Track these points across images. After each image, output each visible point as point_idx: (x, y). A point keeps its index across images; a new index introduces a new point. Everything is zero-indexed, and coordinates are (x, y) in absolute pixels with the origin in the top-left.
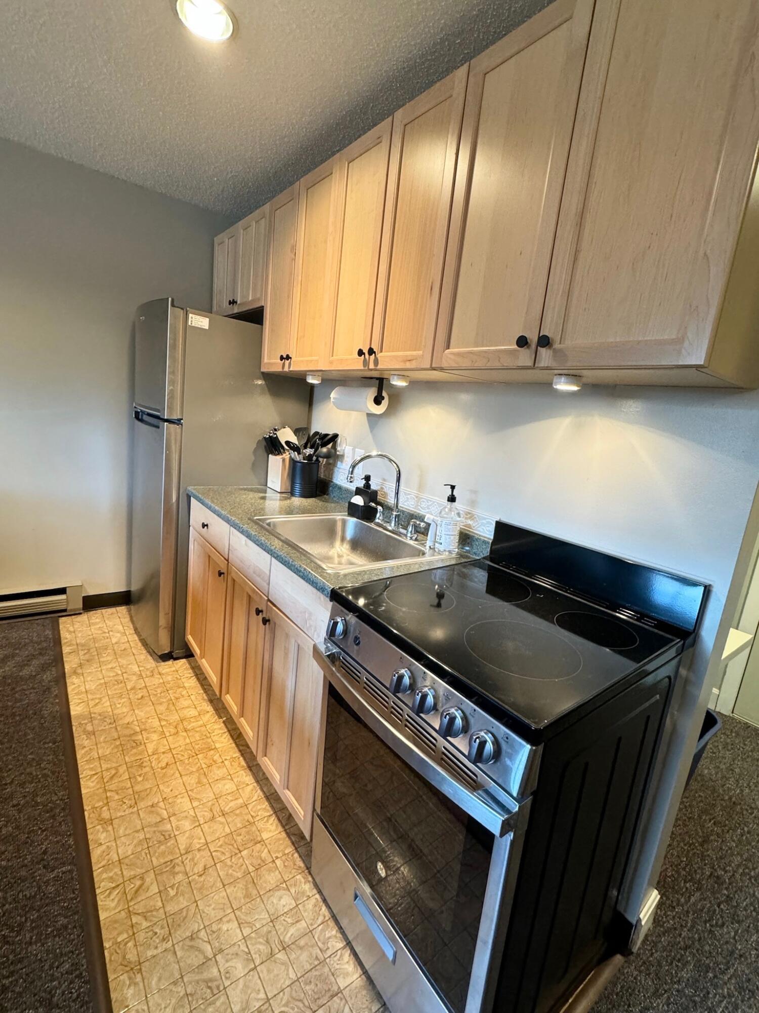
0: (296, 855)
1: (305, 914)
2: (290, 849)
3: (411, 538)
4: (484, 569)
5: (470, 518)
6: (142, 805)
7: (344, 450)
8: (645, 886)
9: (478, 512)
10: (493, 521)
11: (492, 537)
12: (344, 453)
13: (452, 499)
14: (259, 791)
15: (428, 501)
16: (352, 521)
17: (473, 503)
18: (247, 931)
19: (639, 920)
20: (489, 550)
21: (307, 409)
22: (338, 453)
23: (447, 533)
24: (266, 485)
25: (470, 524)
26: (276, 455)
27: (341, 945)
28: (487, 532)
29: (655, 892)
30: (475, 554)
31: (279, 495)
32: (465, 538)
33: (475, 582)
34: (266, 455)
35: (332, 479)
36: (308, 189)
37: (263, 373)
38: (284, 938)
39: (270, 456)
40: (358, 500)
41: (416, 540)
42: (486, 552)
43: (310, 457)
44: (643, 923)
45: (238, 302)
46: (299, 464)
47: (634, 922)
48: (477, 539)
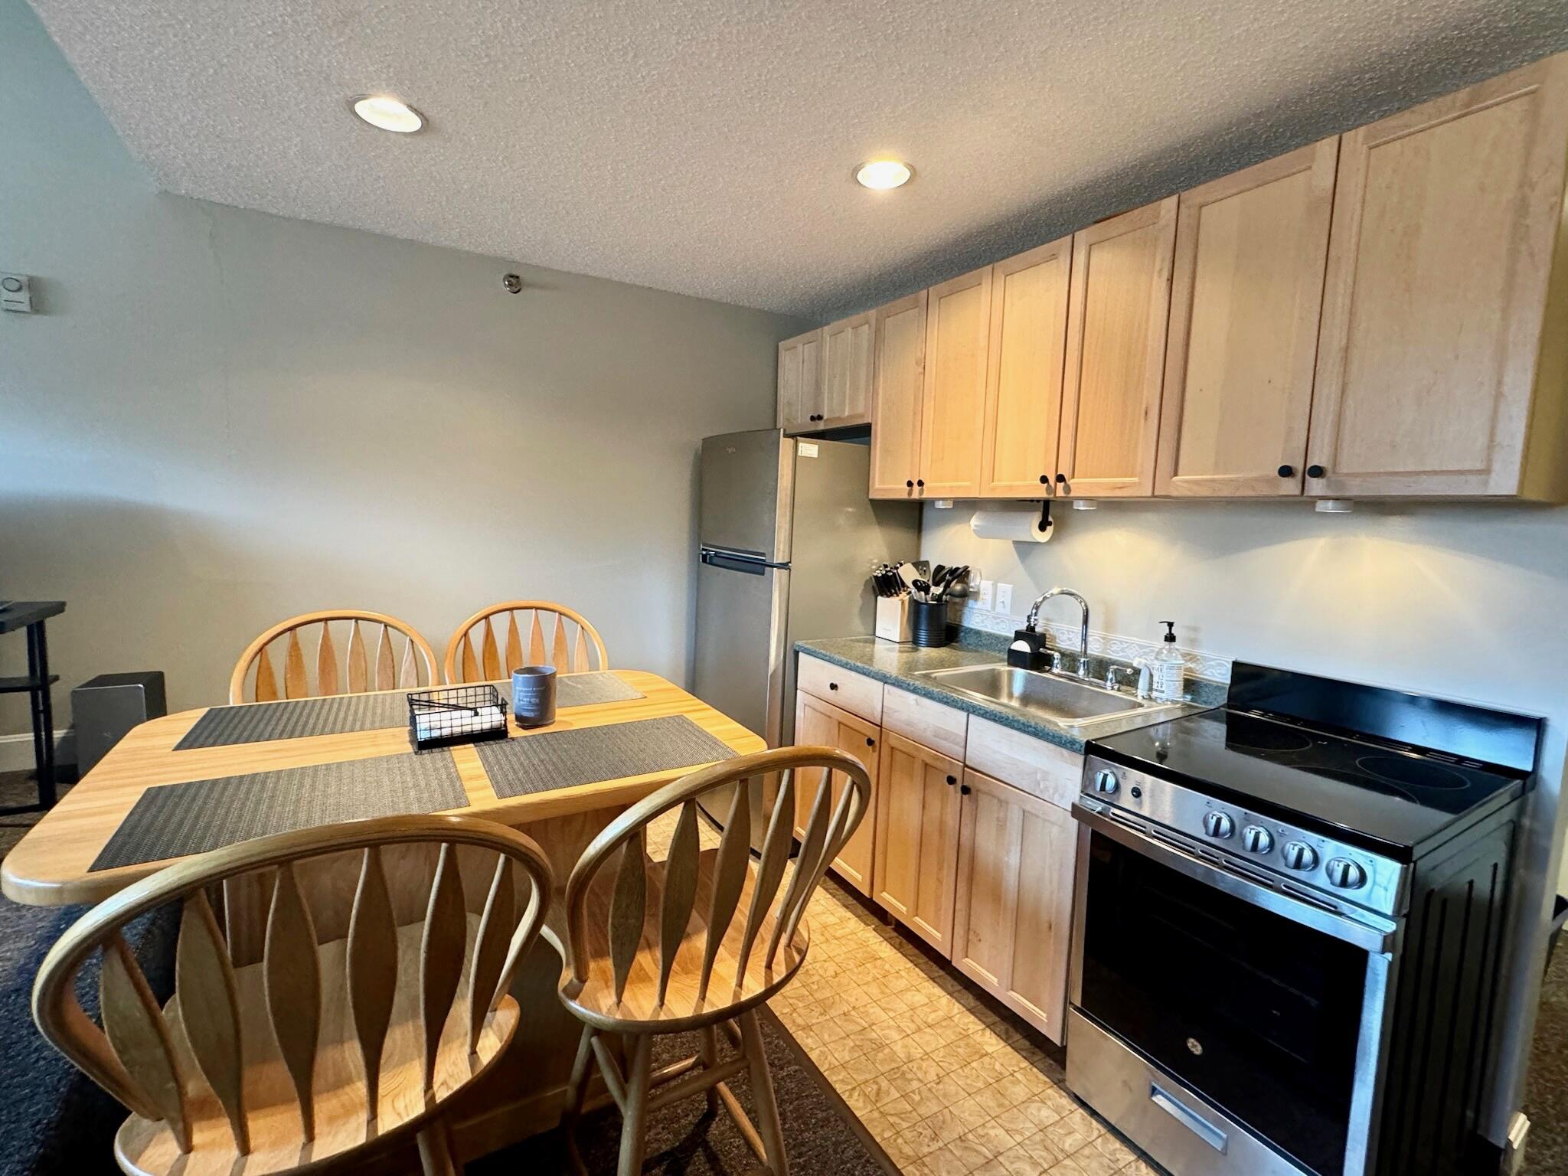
0: (1035, 1070)
1: (1076, 1127)
2: (1025, 1064)
3: (1113, 689)
4: (1220, 721)
5: (1190, 660)
6: (833, 1013)
7: (978, 586)
8: (1509, 1108)
9: (1200, 652)
10: (1227, 662)
11: (1228, 682)
12: (979, 590)
13: (1170, 638)
14: (957, 1004)
15: (1121, 642)
16: (1020, 673)
17: (1193, 642)
18: (1019, 1138)
19: (1509, 1143)
20: (1226, 696)
21: (915, 537)
22: (971, 590)
23: (1169, 679)
24: (874, 634)
25: (1190, 668)
26: (888, 596)
27: (1132, 1157)
28: (1222, 676)
29: (1522, 1118)
30: (1205, 703)
31: (897, 646)
32: (1191, 685)
33: (1205, 737)
34: (873, 597)
35: (960, 622)
36: (940, 299)
37: (872, 501)
38: (1063, 1144)
39: (879, 598)
40: (1022, 646)
41: (1119, 690)
42: (1223, 699)
43: (939, 598)
44: (1515, 1146)
45: (825, 418)
46: (925, 606)
47: (1502, 1146)
48: (1206, 685)
